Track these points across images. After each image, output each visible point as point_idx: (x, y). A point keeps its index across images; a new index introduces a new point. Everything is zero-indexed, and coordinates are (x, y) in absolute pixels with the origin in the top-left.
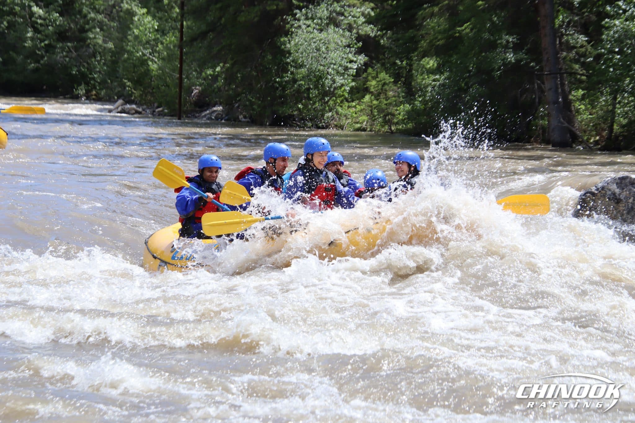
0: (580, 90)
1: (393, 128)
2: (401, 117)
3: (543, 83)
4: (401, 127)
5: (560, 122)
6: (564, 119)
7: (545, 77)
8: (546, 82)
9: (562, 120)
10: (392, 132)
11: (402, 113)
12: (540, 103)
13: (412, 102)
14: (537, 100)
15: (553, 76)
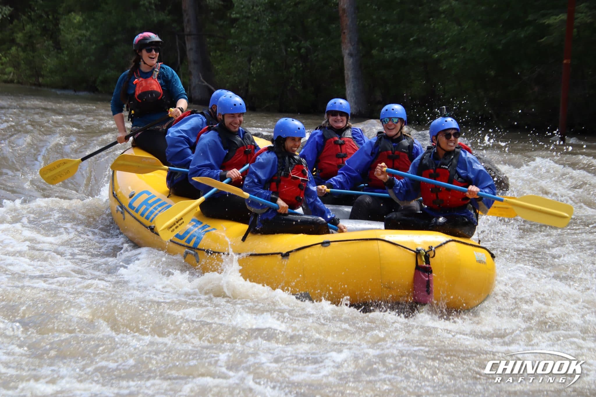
0: (218, 51)
1: (41, 80)
2: (48, 70)
3: (185, 43)
4: (48, 79)
5: (200, 80)
6: (204, 78)
7: (186, 37)
8: (187, 42)
9: (201, 79)
10: (40, 85)
11: (49, 66)
12: (182, 62)
13: (59, 55)
14: (179, 59)
15: (193, 36)
